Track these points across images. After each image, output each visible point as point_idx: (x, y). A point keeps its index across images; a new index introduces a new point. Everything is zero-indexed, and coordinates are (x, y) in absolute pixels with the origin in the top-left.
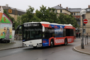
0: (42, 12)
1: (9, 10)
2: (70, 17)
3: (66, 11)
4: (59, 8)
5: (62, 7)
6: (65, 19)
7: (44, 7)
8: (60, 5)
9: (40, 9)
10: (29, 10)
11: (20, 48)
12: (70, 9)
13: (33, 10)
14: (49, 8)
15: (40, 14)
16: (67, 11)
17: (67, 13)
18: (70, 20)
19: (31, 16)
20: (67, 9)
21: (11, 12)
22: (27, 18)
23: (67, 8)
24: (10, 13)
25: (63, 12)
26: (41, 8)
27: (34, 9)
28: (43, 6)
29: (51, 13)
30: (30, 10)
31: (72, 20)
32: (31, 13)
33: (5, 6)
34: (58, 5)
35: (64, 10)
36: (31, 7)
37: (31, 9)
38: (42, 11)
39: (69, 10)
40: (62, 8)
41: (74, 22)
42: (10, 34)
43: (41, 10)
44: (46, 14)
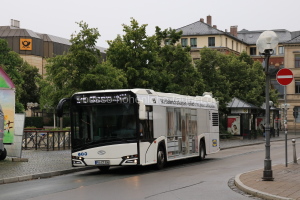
0: (129, 44)
1: (22, 40)
2: (243, 62)
3: (230, 41)
4: (206, 30)
5: (215, 27)
6: (221, 69)
7: (140, 26)
8: (209, 18)
9: (125, 33)
10: (79, 37)
11: (39, 180)
12: (245, 32)
13: (95, 37)
14: (158, 29)
15: (124, 52)
16: (234, 39)
17: (235, 49)
18: (241, 74)
19: (88, 59)
20: (232, 35)
21: (30, 48)
22: (71, 69)
23: (234, 29)
24: (25, 53)
25: (217, 45)
26: (126, 29)
27: (98, 34)
28: (135, 24)
29: (165, 50)
30: (85, 37)
31: (251, 74)
32: (89, 50)
33: (8, 27)
34: (202, 21)
35: (224, 38)
36: (86, 26)
37: (86, 32)
38: (132, 41)
39: (240, 37)
40: (214, 31)
41: (256, 82)
42: (6, 127)
43: (127, 39)
44: (145, 52)
